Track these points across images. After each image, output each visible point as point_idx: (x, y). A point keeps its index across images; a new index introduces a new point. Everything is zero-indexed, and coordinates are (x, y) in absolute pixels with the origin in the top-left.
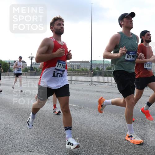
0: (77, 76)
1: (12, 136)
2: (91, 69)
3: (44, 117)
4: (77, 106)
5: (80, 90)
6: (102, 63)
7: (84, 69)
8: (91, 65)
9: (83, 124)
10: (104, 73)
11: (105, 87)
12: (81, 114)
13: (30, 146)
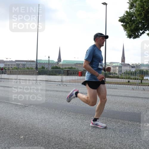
0: (22, 75)
2: (37, 68)
4: (22, 104)
6: (48, 62)
7: (30, 68)
8: (37, 65)
9: (28, 122)
10: (49, 72)
11: (50, 86)
12: (26, 112)
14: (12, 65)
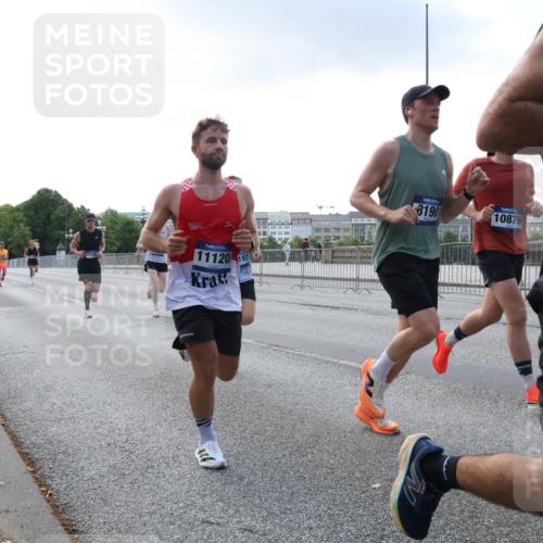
1: (150, 470)
3: (262, 405)
13: (213, 504)
14: (338, 229)
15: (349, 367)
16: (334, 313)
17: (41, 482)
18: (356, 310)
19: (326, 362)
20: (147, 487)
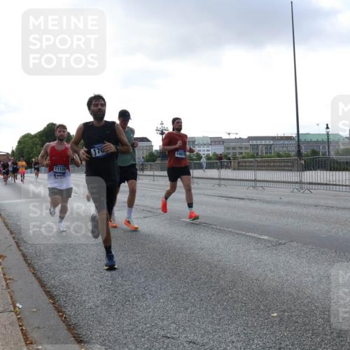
0: (267, 170)
1: (128, 303)
2: (299, 153)
3: (198, 262)
4: (271, 239)
5: (275, 203)
6: (325, 138)
7: (283, 154)
8: (299, 146)
9: (287, 280)
10: (330, 162)
11: (335, 196)
12: (280, 258)
13: (169, 325)
14: (241, 148)
15: (253, 237)
16: (241, 202)
17: (59, 310)
18: (255, 200)
19: (238, 234)
20: (126, 314)
